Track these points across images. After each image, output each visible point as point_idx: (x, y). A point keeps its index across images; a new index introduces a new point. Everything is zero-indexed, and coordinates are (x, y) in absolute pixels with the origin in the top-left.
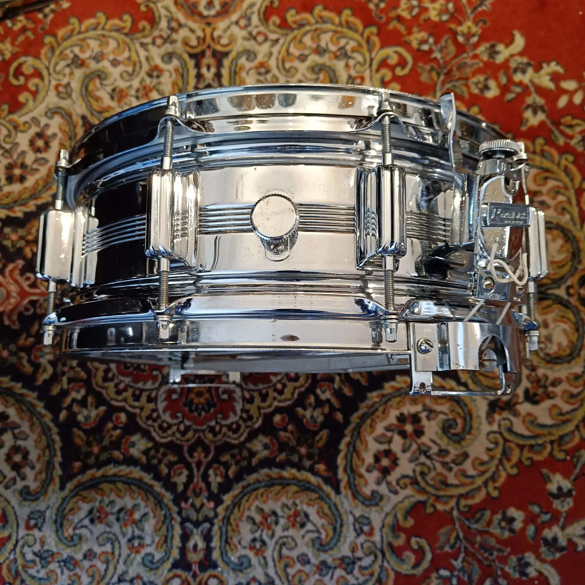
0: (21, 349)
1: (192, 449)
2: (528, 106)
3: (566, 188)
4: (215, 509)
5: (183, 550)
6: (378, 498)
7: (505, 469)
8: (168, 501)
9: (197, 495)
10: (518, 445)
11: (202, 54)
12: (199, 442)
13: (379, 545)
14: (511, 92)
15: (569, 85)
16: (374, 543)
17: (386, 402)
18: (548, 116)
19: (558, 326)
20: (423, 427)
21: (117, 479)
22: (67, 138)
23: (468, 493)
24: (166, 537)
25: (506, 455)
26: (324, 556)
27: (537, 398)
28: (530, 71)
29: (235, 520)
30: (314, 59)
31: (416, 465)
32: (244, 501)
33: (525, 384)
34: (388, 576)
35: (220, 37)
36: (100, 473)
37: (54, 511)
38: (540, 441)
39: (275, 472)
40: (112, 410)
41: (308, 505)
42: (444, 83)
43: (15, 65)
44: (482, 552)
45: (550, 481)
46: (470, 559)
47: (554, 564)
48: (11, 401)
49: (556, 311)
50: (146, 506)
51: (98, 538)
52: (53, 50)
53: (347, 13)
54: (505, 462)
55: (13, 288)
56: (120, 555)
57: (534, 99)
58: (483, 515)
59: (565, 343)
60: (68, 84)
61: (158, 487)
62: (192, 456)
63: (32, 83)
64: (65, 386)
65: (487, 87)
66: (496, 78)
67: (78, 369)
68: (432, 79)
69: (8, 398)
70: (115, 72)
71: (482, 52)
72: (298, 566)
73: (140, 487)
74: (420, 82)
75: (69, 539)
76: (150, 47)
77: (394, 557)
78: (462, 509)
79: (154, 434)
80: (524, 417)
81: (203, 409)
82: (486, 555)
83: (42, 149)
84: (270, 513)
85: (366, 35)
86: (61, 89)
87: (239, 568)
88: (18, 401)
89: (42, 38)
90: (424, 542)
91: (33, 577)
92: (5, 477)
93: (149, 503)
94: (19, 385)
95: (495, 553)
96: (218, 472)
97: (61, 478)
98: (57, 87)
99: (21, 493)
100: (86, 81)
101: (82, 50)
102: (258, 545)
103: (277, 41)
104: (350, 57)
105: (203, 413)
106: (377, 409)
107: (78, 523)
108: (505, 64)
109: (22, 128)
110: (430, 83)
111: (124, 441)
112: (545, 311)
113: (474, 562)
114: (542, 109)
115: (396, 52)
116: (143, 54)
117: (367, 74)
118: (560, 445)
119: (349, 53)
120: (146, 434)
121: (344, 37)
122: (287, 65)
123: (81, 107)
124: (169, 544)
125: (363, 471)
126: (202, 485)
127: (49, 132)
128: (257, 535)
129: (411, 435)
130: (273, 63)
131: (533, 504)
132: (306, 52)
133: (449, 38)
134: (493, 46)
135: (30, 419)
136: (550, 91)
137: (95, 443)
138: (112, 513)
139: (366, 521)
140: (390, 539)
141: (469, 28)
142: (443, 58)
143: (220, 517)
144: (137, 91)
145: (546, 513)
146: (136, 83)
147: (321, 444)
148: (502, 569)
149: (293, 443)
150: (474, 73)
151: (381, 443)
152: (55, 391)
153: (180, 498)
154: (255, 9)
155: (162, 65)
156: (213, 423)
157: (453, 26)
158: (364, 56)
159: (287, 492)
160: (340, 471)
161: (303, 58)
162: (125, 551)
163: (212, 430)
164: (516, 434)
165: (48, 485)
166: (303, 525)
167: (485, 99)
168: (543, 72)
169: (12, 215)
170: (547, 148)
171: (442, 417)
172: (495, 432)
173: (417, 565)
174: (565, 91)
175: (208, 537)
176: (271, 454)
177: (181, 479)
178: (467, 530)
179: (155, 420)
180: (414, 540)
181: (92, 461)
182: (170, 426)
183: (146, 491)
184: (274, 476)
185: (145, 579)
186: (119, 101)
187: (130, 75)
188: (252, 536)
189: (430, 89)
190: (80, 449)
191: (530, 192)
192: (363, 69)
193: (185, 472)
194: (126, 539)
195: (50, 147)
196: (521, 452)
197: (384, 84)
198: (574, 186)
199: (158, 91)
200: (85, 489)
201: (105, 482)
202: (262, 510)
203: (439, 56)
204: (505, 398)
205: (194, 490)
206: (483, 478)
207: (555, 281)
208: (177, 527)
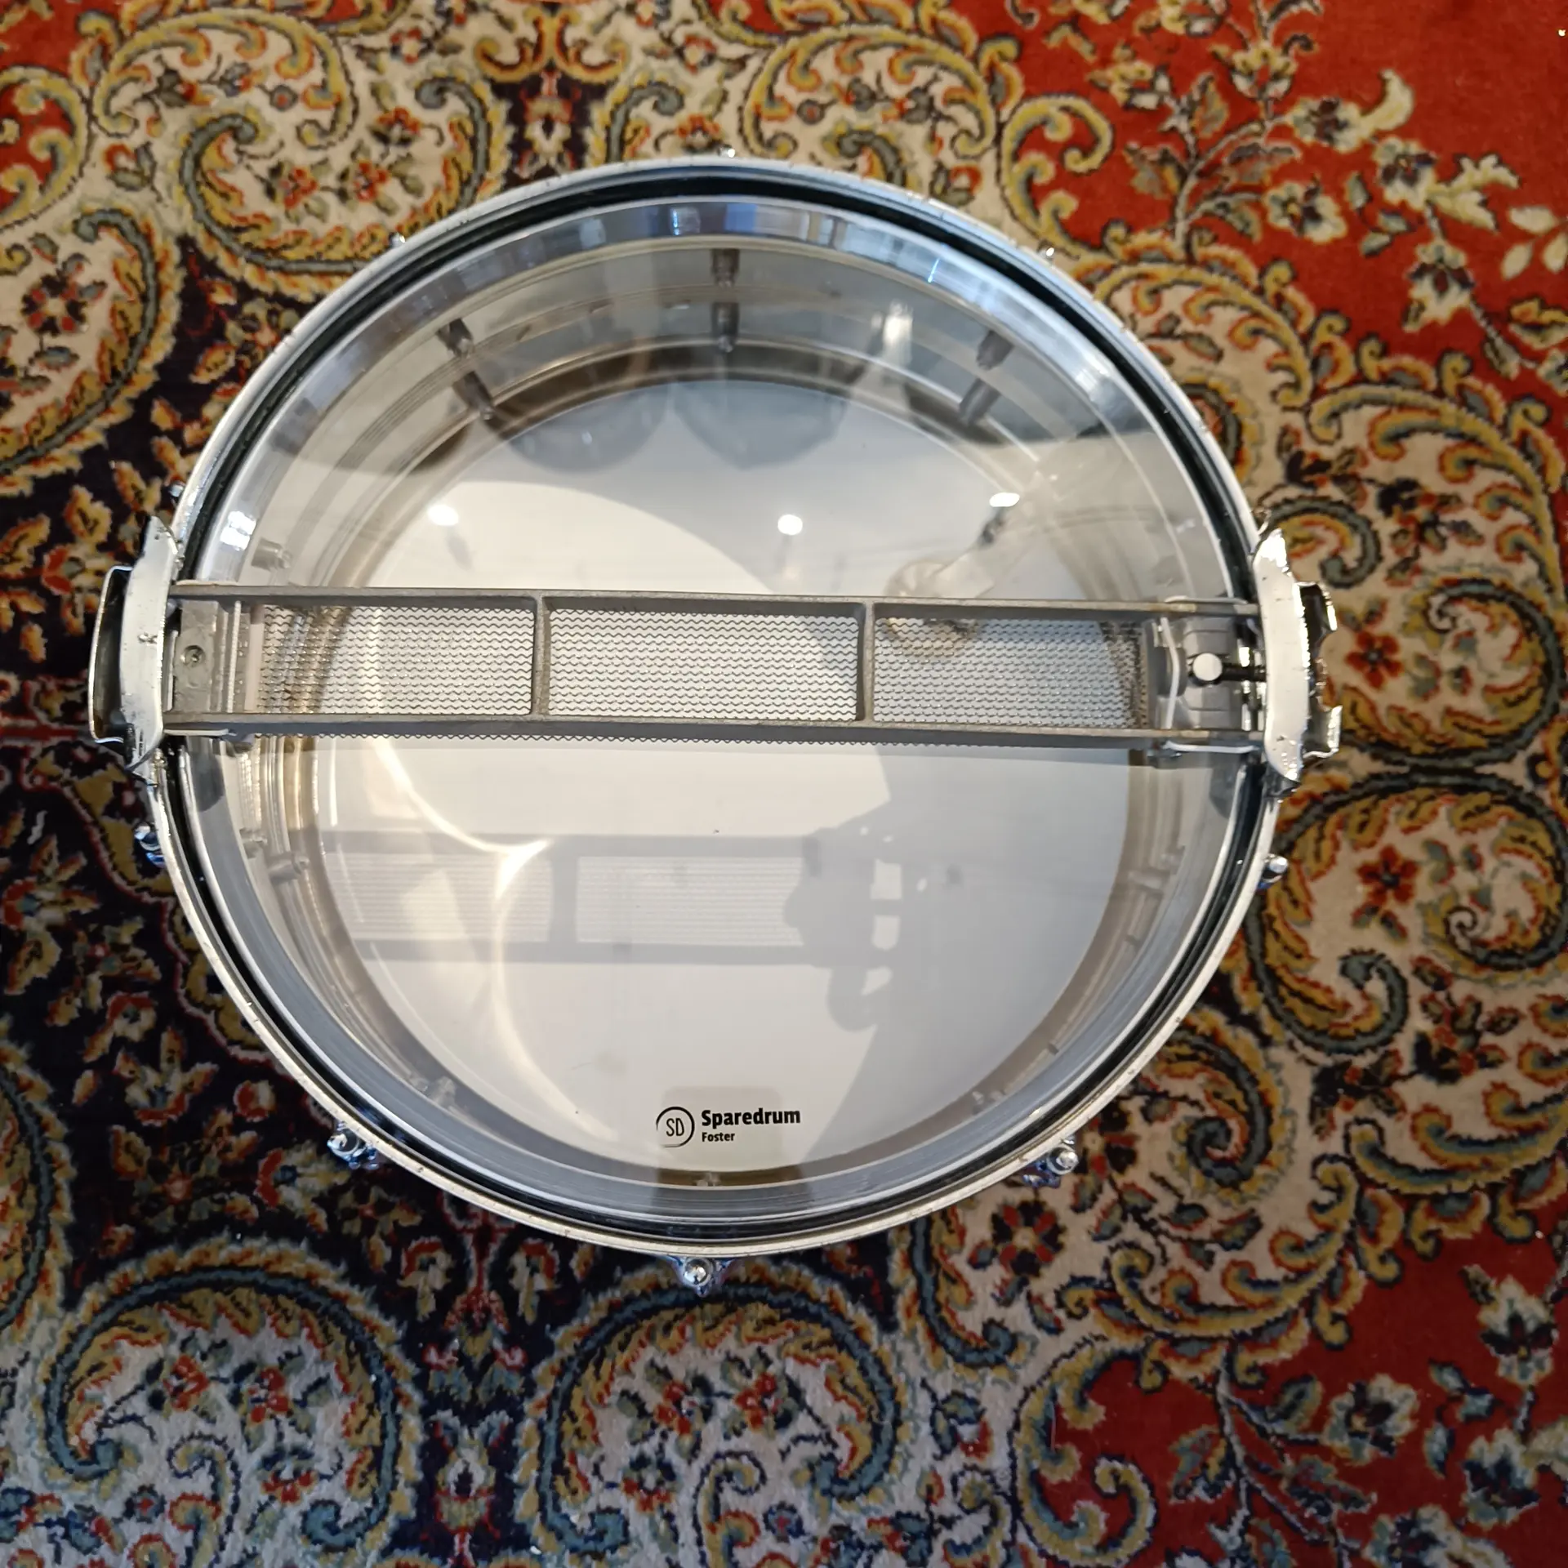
2: (1423, 270)
3: (1527, 491)
4: (525, 1370)
5: (427, 1493)
6: (1004, 1340)
7: (1362, 1266)
8: (389, 1345)
9: (476, 1330)
10: (1395, 1193)
11: (532, 87)
13: (1004, 1484)
14: (1379, 231)
15: (1533, 219)
16: (987, 1473)
18: (1474, 298)
19: (1508, 864)
20: (1132, 1139)
21: (237, 1276)
22: (135, 295)
23: (1258, 1331)
24: (378, 1451)
25: (1365, 1223)
26: (843, 1513)
27: (1453, 1063)
28: (1428, 176)
29: (584, 1404)
30: (841, 116)
31: (1112, 1250)
32: (613, 1346)
33: (1419, 1022)
35: (584, 44)
36: (187, 1259)
37: (43, 1371)
38: (1460, 1187)
40: (233, 1075)
41: (802, 1361)
42: (1195, 198)
44: (1299, 1504)
45: (1490, 1300)
46: (1264, 1525)
47: (1500, 1538)
49: (1500, 824)
50: (323, 1358)
51: (171, 1454)
52: (106, 56)
54: (1362, 1242)
56: (235, 1507)
57: (1440, 249)
58: (1301, 1395)
59: (1527, 912)
60: (146, 147)
61: (360, 1303)
63: (38, 145)
64: (96, 1001)
65: (1313, 215)
66: (1338, 194)
67: (139, 953)
68: (1165, 188)
70: (282, 123)
71: (1297, 121)
72: (767, 1542)
73: (304, 1303)
74: (1131, 192)
75: (84, 1456)
76: (385, 59)
77: (1048, 1516)
78: (1242, 1378)
80: (1415, 1116)
82: (1310, 1511)
83: (59, 323)
84: (689, 1384)
85: (984, 61)
86: (122, 161)
87: (591, 1545)
89: (77, 20)
90: (1132, 1474)
93: (330, 1348)
95: (1336, 1507)
96: (541, 1261)
97: (68, 1273)
98: (110, 155)
100: (199, 142)
101: (189, 59)
102: (650, 1478)
103: (741, 63)
104: (940, 117)
107: (113, 1409)
108: (1362, 158)
110: (1159, 196)
111: (262, 1163)
112: (1471, 822)
113: (1277, 1534)
114: (1461, 277)
115: (1065, 109)
116: (362, 76)
117: (988, 164)
118: (1515, 1199)
119: (939, 104)
121: (928, 63)
122: (768, 129)
123: (180, 212)
124: (386, 1473)
125: (960, 1262)
126: (493, 1298)
127: (83, 279)
128: (649, 1448)
129: (1098, 1163)
130: (727, 121)
131: (1443, 1365)
132: (822, 97)
133: (1210, 79)
134: (1329, 107)
136: (1482, 232)
137: (176, 1169)
138: (218, 1380)
139: (967, 1411)
140: (1036, 1464)
141: (1265, 56)
142: (1193, 131)
143: (542, 1395)
144: (343, 176)
145: (1478, 1392)
146: (340, 157)
148: (1355, 1555)
150: (1278, 177)
152: (65, 1014)
153: (422, 1337)
155: (416, 112)
157: (1222, 49)
158: (978, 114)
159: (739, 1323)
160: (895, 1266)
161: (811, 113)
162: (254, 1493)
164: (1393, 1164)
165: (28, 1295)
166: (784, 1421)
167: (1309, 244)
168: (1462, 181)
170: (1472, 381)
171: (1184, 1111)
172: (1334, 1158)
174: (1523, 236)
175: (502, 1455)
177: (429, 1281)
178: (1256, 1439)
180: (1103, 1467)
181: (165, 1221)
183: (324, 1315)
186: (290, 202)
187: (324, 133)
188: (634, 1452)
189: (1159, 213)
190: (129, 1185)
191: (1429, 498)
192: (976, 150)
193: (443, 1259)
194: (256, 1457)
195: (81, 319)
196: (1408, 1217)
197: (1034, 193)
198: (1546, 486)
199: (403, 179)
200: (139, 1305)
201: (200, 1285)
202: (665, 1373)
203: (1183, 125)
204: (1362, 1062)
205: (468, 1312)
206: (1302, 1290)
207: (1496, 741)
208: (413, 1422)
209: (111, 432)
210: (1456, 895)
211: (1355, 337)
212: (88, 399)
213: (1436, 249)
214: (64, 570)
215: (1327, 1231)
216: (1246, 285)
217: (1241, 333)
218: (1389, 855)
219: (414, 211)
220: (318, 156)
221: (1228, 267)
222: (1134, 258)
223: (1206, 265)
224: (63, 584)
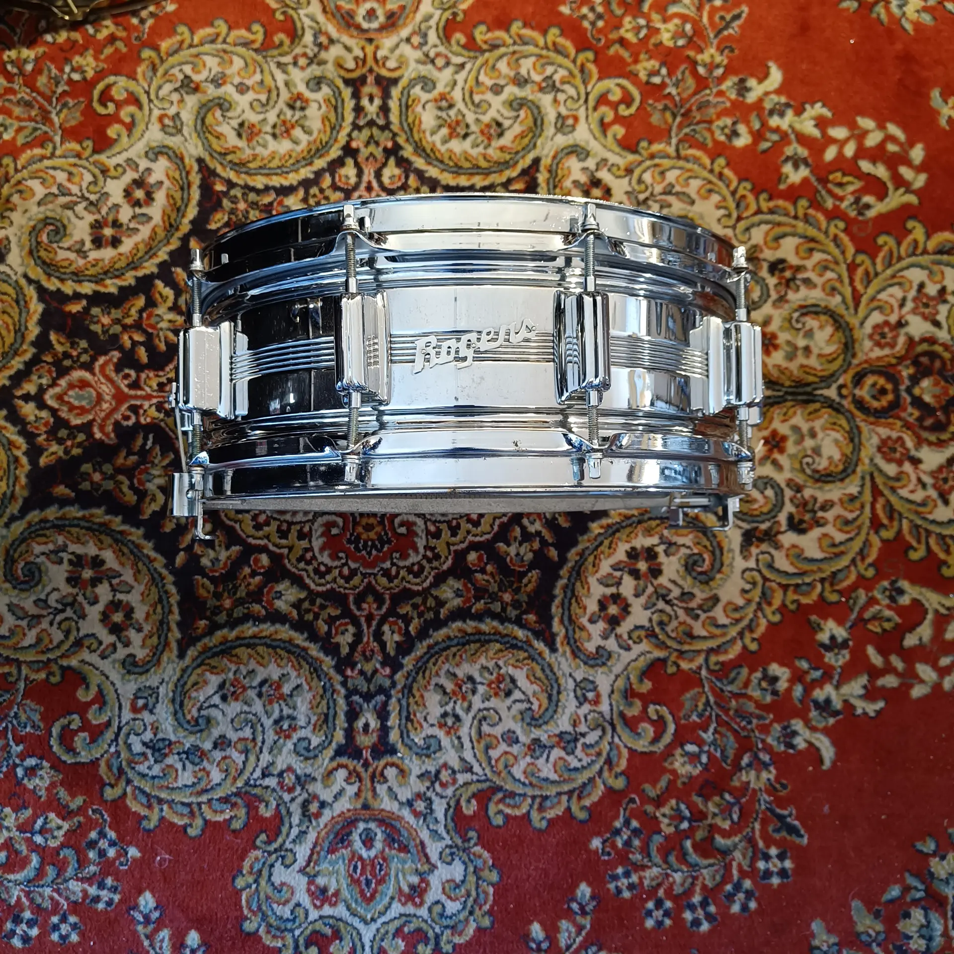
0: (119, 470)
1: (360, 599)
2: (788, 159)
3: (837, 263)
4: (391, 677)
5: (350, 733)
6: (606, 655)
7: (765, 616)
8: (329, 669)
9: (367, 660)
10: (779, 584)
11: (363, 80)
12: (370, 589)
13: (608, 717)
14: (767, 140)
15: (839, 133)
16: (600, 713)
17: (614, 533)
18: (812, 172)
19: (828, 435)
20: (660, 564)
21: (257, 641)
22: (178, 187)
23: (719, 647)
24: (326, 715)
25: (766, 597)
26: (536, 733)
27: (804, 526)
28: (790, 113)
29: (418, 690)
30: (511, 91)
31: (653, 613)
32: (430, 664)
33: (789, 508)
34: (620, 755)
35: (386, 58)
36: (233, 634)
37: (171, 686)
38: (808, 580)
39: (470, 626)
40: (249, 551)
41: (515, 667)
42: (680, 127)
43: (100, 86)
44: (738, 720)
45: (821, 630)
46: (723, 730)
47: (826, 731)
48: (108, 540)
49: (826, 416)
50: (299, 676)
51: (232, 721)
52: (154, 69)
53: (554, 32)
54: (764, 606)
55: (106, 389)
56: (263, 742)
58: (738, 674)
59: (837, 456)
60: (178, 114)
61: (314, 650)
62: (359, 608)
63: (125, 113)
65: (735, 134)
66: (747, 123)
68: (666, 122)
69: (103, 537)
70: (243, 101)
71: (729, 88)
72: (503, 747)
73: (289, 652)
74: (650, 124)
75: (193, 723)
76: (290, 68)
77: (627, 730)
78: (712, 667)
79: (307, 581)
80: (788, 550)
81: (374, 546)
82: (743, 723)
83: (142, 202)
84: (465, 679)
85: (579, 63)
86: (167, 121)
87: (425, 752)
88: (116, 541)
89: (139, 52)
90: (664, 711)
91: (143, 776)
92: (100, 643)
93: (302, 671)
94: (119, 519)
95: (755, 721)
96: (396, 628)
97: (179, 642)
98: (161, 119)
99: (123, 663)
100: (203, 111)
101: (195, 70)
102: (450, 721)
103: (462, 66)
104: (558, 90)
105: (374, 552)
106: (601, 543)
107: (204, 702)
108: (758, 105)
109: (112, 173)
110: (663, 126)
111: (265, 590)
112: (812, 416)
113: (729, 734)
114: (805, 162)
115: (618, 85)
116: (280, 77)
117: (582, 113)
118: (832, 585)
119: (558, 84)
120: (297, 581)
121: (552, 64)
122: (477, 98)
123: (196, 146)
124: (330, 725)
125: (584, 621)
126: (375, 645)
127: (152, 180)
128: (449, 708)
129: (645, 575)
130: (457, 95)
131: (801, 658)
132: (502, 82)
133: (686, 68)
134: (742, 81)
135: (135, 565)
136: (815, 140)
137: (226, 594)
138: (251, 687)
139: (591, 686)
140: (621, 708)
141: (712, 56)
142: (679, 94)
143: (399, 687)
144: (274, 126)
145: (816, 669)
146: (272, 117)
147: (530, 587)
148: (763, 741)
149: (494, 587)
150: (719, 116)
151: (607, 586)
152: (170, 526)
153: (343, 664)
154: (433, 22)
155: (307, 94)
156: (387, 565)
157: (691, 53)
158: (576, 88)
159: (487, 651)
160: (556, 623)
161: (497, 90)
162: (271, 736)
163: (386, 573)
164: (778, 571)
165: (162, 653)
166: (508, 694)
167: (734, 148)
168: (806, 115)
169: (102, 290)
170: (811, 211)
171: (684, 551)
172: (752, 570)
173: (656, 740)
174: (833, 141)
175: (383, 714)
176: (464, 602)
177: (345, 640)
178: (719, 694)
179: (308, 563)
180: (651, 709)
181: (222, 618)
182: (329, 570)
183: (298, 656)
184: (469, 630)
185: (299, 772)
186: (249, 140)
187: (263, 105)
188: (442, 711)
189: (663, 134)
190: (205, 603)
191: (791, 267)
192: (576, 106)
193: (351, 629)
194: (271, 721)
195: (153, 199)
196: (785, 594)
197: (604, 126)
198: (845, 259)
199: (303, 127)
200: (213, 656)
201: (241, 646)
202: (455, 675)
203: (674, 91)
204: (764, 526)
205: (364, 653)
206: (738, 628)
207: (823, 379)
208: (341, 702)
209: (171, 254)
210: (805, 450)
211: (756, 191)
212: (159, 238)
213: (794, 149)
214: (153, 320)
215: (749, 601)
216: (705, 168)
217: (703, 191)
218: (774, 433)
219: (309, 143)
220: (261, 117)
221: (696, 160)
222: (652, 157)
223: (686, 159)
224: (153, 327)
